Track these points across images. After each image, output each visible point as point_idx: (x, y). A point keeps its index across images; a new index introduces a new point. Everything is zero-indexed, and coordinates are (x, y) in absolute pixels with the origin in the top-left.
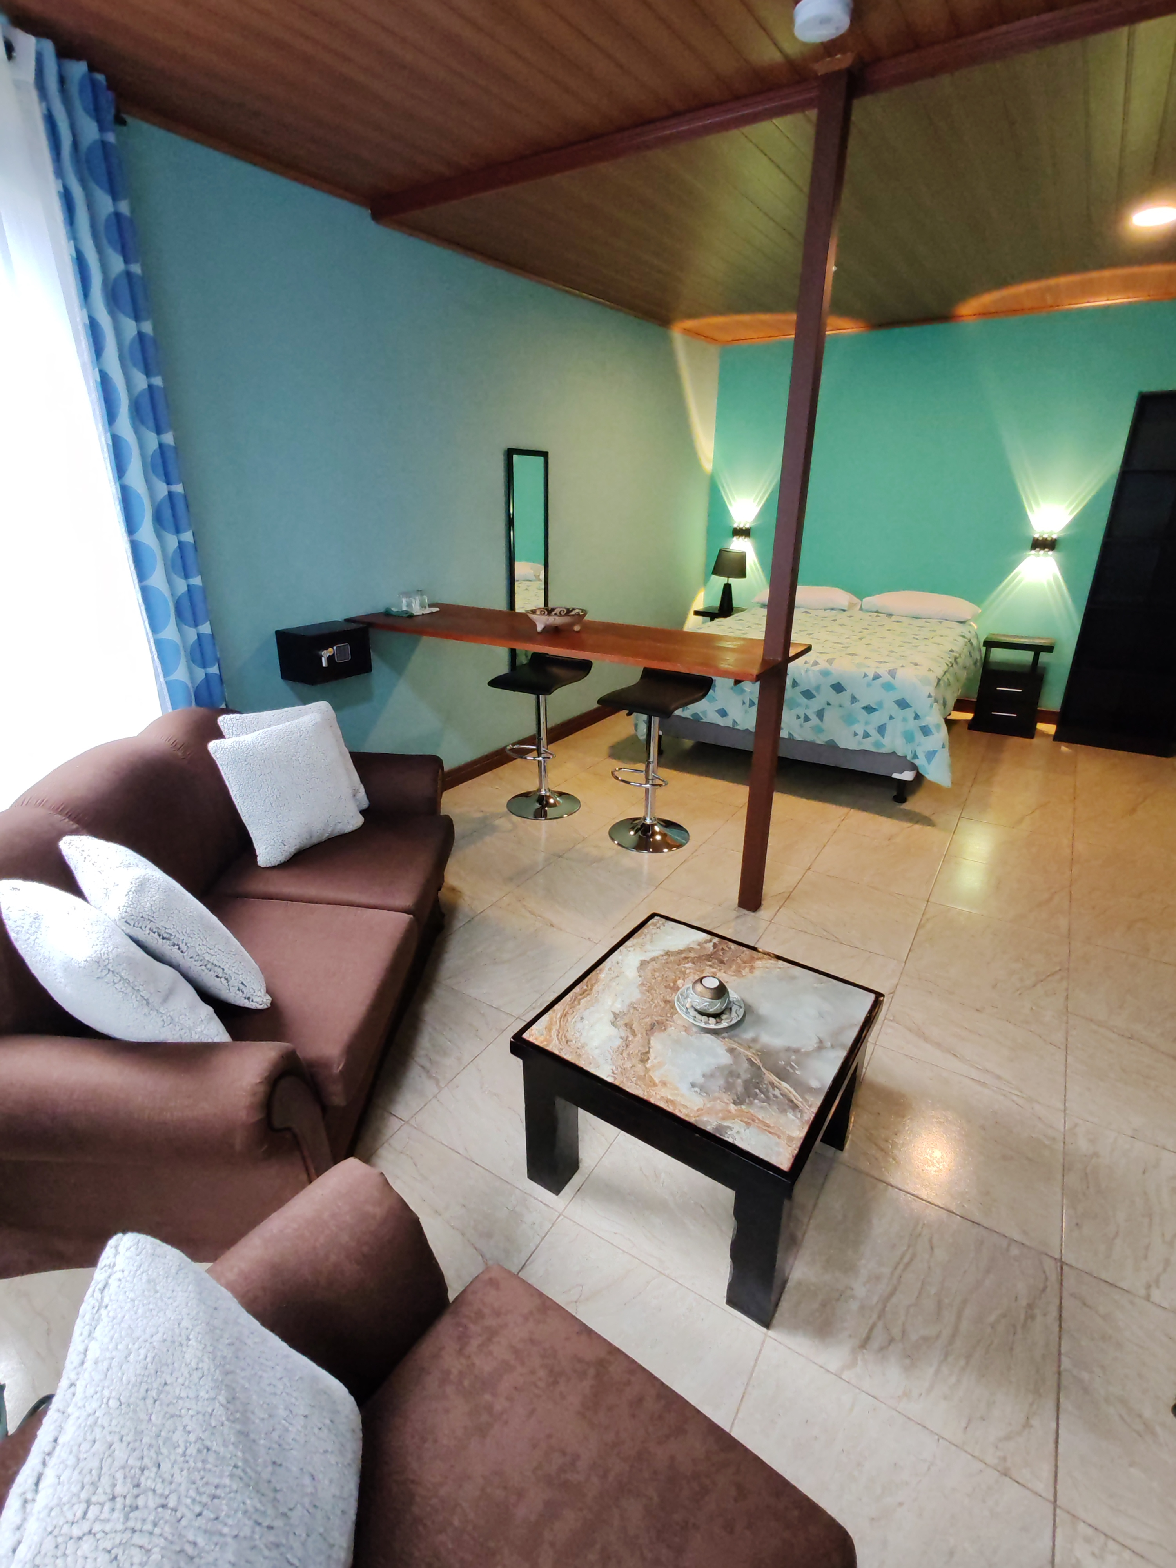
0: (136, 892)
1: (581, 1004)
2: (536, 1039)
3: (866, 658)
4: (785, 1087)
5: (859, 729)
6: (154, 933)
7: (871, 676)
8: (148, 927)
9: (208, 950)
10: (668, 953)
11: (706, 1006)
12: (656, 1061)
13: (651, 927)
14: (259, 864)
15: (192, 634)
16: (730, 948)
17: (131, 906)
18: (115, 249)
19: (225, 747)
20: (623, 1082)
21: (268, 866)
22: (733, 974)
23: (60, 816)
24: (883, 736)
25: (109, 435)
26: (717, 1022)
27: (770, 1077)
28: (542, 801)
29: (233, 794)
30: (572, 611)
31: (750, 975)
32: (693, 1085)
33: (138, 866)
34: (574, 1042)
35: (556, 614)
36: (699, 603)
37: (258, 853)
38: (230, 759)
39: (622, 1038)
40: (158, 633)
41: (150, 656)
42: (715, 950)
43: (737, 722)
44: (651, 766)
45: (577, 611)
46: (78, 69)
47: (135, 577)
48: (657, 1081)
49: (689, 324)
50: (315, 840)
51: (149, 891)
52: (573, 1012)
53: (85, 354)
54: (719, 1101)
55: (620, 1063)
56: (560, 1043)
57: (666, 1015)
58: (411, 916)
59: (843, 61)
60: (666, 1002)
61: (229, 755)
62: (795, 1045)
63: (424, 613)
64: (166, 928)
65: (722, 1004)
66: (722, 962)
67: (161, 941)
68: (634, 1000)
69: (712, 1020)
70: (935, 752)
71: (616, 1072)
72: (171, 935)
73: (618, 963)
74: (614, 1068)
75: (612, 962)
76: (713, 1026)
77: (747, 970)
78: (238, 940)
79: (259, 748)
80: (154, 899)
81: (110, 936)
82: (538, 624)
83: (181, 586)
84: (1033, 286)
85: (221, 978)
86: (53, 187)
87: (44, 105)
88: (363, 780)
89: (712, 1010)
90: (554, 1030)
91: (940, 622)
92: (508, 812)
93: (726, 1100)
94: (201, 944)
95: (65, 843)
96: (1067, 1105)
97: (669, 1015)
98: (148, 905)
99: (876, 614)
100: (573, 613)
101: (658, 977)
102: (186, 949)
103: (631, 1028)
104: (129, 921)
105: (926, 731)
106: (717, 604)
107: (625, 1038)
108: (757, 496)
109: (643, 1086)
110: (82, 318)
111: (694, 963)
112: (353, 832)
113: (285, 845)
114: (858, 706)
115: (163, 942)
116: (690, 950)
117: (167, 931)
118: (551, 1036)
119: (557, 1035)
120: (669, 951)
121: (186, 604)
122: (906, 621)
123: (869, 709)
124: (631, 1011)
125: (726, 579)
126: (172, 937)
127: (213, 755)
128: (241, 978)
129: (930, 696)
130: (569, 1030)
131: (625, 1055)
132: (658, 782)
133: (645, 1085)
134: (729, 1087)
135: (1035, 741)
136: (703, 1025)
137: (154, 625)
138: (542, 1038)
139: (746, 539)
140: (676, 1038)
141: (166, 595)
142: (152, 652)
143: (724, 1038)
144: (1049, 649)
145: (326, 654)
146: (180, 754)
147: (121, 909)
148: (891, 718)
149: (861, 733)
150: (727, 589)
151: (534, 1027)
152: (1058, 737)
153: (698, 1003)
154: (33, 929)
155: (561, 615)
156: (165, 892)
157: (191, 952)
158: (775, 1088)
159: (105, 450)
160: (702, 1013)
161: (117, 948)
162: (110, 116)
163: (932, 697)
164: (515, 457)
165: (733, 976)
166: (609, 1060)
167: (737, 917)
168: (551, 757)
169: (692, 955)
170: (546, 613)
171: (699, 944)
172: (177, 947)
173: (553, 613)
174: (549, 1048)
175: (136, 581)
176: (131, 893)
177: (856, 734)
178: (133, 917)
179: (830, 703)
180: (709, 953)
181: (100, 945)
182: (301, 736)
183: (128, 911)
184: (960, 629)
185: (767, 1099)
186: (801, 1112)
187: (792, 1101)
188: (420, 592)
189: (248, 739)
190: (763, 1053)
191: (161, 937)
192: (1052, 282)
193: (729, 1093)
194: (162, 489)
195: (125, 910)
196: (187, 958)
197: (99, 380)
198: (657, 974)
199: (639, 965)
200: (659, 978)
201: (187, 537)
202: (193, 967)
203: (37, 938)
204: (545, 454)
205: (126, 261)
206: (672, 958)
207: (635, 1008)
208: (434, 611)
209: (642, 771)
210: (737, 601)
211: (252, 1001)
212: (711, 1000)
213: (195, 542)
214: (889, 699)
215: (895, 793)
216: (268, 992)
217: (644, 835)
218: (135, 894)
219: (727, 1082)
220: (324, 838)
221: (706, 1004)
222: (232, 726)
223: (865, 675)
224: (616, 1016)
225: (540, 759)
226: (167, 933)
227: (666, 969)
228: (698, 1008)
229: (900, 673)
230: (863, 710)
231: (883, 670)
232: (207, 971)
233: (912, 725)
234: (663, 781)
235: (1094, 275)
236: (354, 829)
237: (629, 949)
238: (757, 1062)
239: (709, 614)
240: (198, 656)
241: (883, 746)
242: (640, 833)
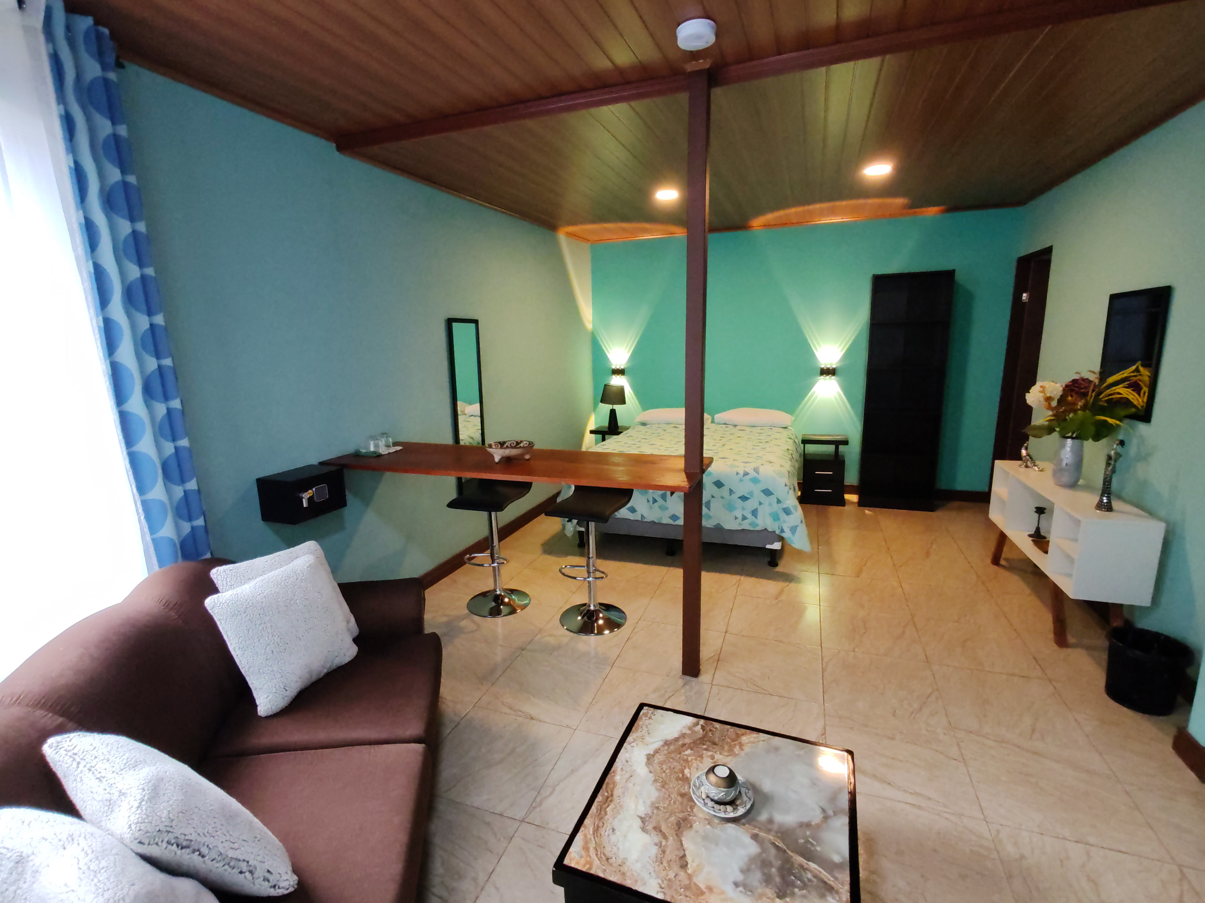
0: (150, 799)
1: (608, 813)
2: (577, 863)
3: (734, 460)
4: (815, 868)
5: (739, 513)
6: (172, 845)
7: (742, 473)
8: (166, 840)
9: (232, 845)
10: (667, 743)
11: (723, 796)
12: (695, 864)
13: (644, 718)
14: (259, 714)
15: (178, 492)
16: (716, 728)
17: (146, 821)
18: (112, 162)
19: (224, 602)
20: (673, 897)
21: (269, 715)
22: (728, 754)
23: (42, 712)
24: (756, 517)
25: (101, 318)
26: (734, 809)
27: (799, 859)
28: (498, 599)
29: (231, 648)
30: (520, 443)
31: (742, 753)
32: (736, 885)
33: (146, 762)
34: (614, 859)
35: (507, 447)
36: (592, 425)
37: (258, 702)
38: (229, 612)
39: (656, 844)
40: (144, 495)
41: (136, 518)
42: (705, 732)
43: (645, 516)
44: (591, 561)
45: (525, 442)
46: (85, 23)
47: (123, 445)
48: (702, 886)
49: (571, 229)
50: (314, 678)
51: (164, 794)
52: (603, 824)
53: (79, 249)
54: (764, 899)
55: (663, 874)
56: (601, 863)
57: (687, 810)
58: (423, 745)
59: (704, 64)
60: (683, 795)
61: (229, 609)
62: (805, 820)
63: (390, 452)
64: (185, 835)
65: (736, 791)
66: (715, 744)
67: (179, 852)
68: (653, 799)
69: (729, 808)
70: (796, 527)
71: (663, 886)
72: (191, 841)
73: (627, 762)
74: (660, 883)
75: (621, 761)
76: (732, 815)
77: (737, 747)
78: (248, 808)
79: (258, 597)
80: (171, 803)
81: (123, 869)
82: (495, 456)
83: (169, 448)
84: (800, 209)
85: (244, 873)
86: (55, 111)
87: (51, 46)
88: (352, 611)
89: (729, 799)
90: (592, 849)
91: (771, 429)
92: (470, 613)
93: (770, 895)
94: (224, 841)
95: (50, 747)
96: (985, 813)
97: (689, 810)
98: (165, 813)
99: (725, 426)
100: (522, 445)
101: (666, 769)
102: (207, 852)
103: (661, 831)
104: (143, 841)
105: (787, 512)
106: (606, 424)
107: (660, 844)
108: (627, 346)
109: (693, 897)
110: (77, 217)
111: (692, 750)
112: (350, 662)
113: (286, 690)
114: (735, 497)
115: (181, 853)
116: (683, 736)
117: (187, 838)
118: (590, 857)
119: (597, 855)
120: (666, 741)
121: (173, 464)
122: (748, 429)
123: (744, 498)
124: (655, 811)
125: (611, 405)
126: (193, 843)
127: (210, 611)
128: (267, 866)
129: (786, 485)
130: (605, 845)
131: (665, 864)
132: (598, 574)
133: (694, 895)
134: (768, 880)
135: (847, 508)
136: (723, 815)
137: (141, 487)
138: (582, 861)
139: (622, 377)
140: (703, 834)
141: (155, 460)
142: (138, 514)
143: (744, 824)
144: (845, 442)
145: (306, 496)
146: (172, 613)
147: (133, 827)
148: (760, 503)
149: (740, 517)
150: (613, 413)
151: (572, 849)
152: (862, 503)
153: (716, 793)
154: (14, 876)
155: (512, 447)
156: (182, 789)
157: (214, 855)
158: (807, 871)
159: (97, 331)
160: (719, 803)
161: (133, 885)
162: (111, 59)
163: (787, 486)
164: (455, 325)
165: (728, 756)
166: (653, 874)
167: (685, 684)
168: (505, 562)
169: (687, 741)
170: (499, 446)
171: (690, 728)
172: (198, 853)
173: (505, 446)
174: (592, 872)
175: (124, 448)
176: (143, 803)
177: (736, 518)
178: (148, 834)
179: (715, 496)
180: (701, 736)
181: (114, 888)
182: (297, 579)
183: (142, 828)
184: (785, 433)
185: (804, 886)
186: (837, 892)
187: (825, 883)
188: (384, 434)
189: (246, 589)
190: (782, 833)
191: (180, 847)
192: (811, 207)
193: (770, 887)
194: (152, 364)
195: (138, 828)
196: (209, 862)
197: (92, 270)
198: (664, 767)
199: (646, 760)
200: (668, 771)
201: (176, 404)
202: (214, 870)
203: (19, 888)
204: (476, 322)
205: (123, 172)
206: (672, 747)
207: (658, 808)
208: (398, 450)
209: (584, 567)
210: (621, 422)
211: (279, 888)
212: (727, 789)
213: (182, 407)
214: (757, 490)
215: (769, 560)
216: (296, 870)
217: (590, 620)
218: (149, 803)
219: (764, 874)
220: (322, 674)
221: (723, 794)
222: (225, 577)
223: (737, 474)
224: (643, 820)
225: (495, 565)
226: (187, 840)
227: (671, 760)
228: (716, 798)
229: (762, 469)
230: (739, 499)
231: (749, 469)
232: (229, 870)
233: (776, 507)
234: (603, 573)
235: (838, 203)
236: (350, 659)
237: (632, 745)
238: (781, 845)
239: (603, 433)
240: (185, 511)
241: (757, 525)
242: (585, 618)
